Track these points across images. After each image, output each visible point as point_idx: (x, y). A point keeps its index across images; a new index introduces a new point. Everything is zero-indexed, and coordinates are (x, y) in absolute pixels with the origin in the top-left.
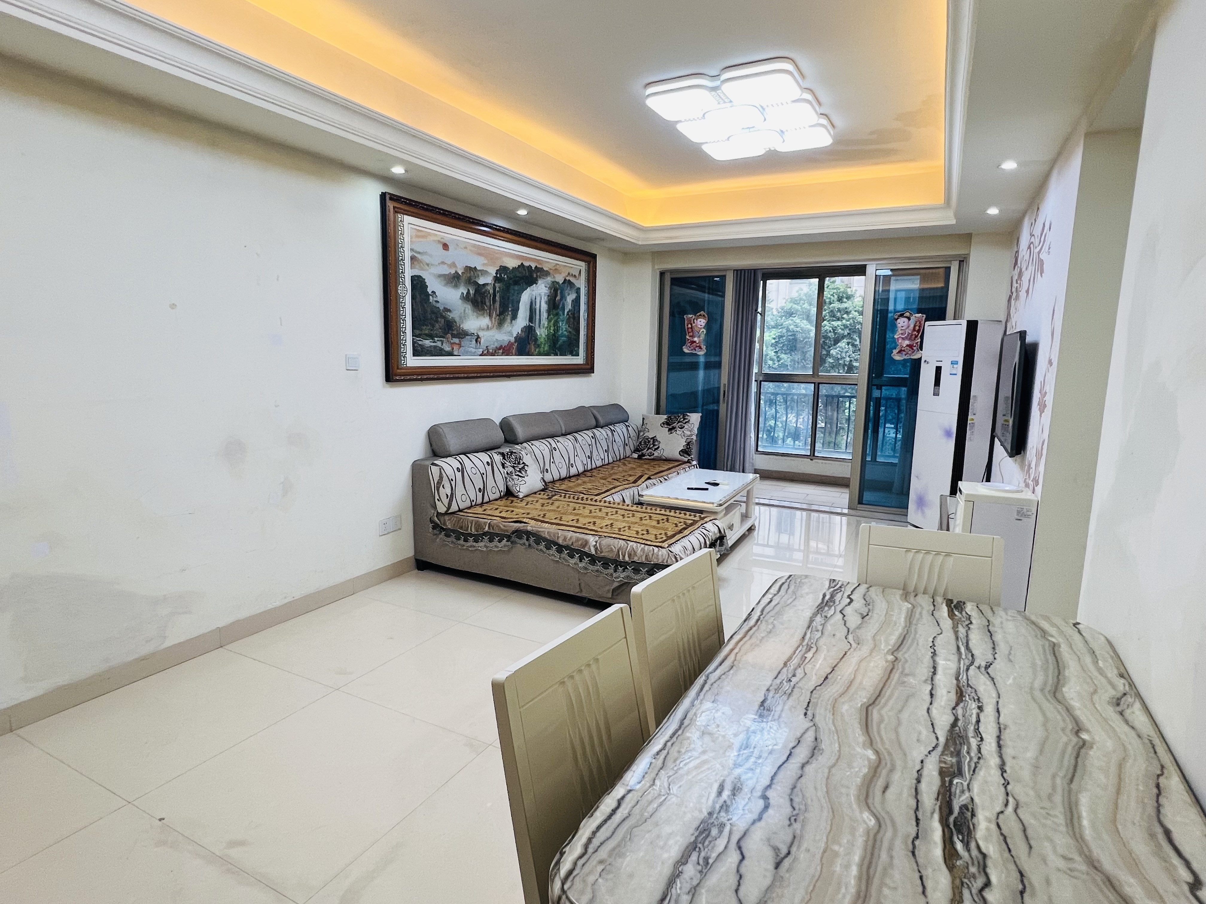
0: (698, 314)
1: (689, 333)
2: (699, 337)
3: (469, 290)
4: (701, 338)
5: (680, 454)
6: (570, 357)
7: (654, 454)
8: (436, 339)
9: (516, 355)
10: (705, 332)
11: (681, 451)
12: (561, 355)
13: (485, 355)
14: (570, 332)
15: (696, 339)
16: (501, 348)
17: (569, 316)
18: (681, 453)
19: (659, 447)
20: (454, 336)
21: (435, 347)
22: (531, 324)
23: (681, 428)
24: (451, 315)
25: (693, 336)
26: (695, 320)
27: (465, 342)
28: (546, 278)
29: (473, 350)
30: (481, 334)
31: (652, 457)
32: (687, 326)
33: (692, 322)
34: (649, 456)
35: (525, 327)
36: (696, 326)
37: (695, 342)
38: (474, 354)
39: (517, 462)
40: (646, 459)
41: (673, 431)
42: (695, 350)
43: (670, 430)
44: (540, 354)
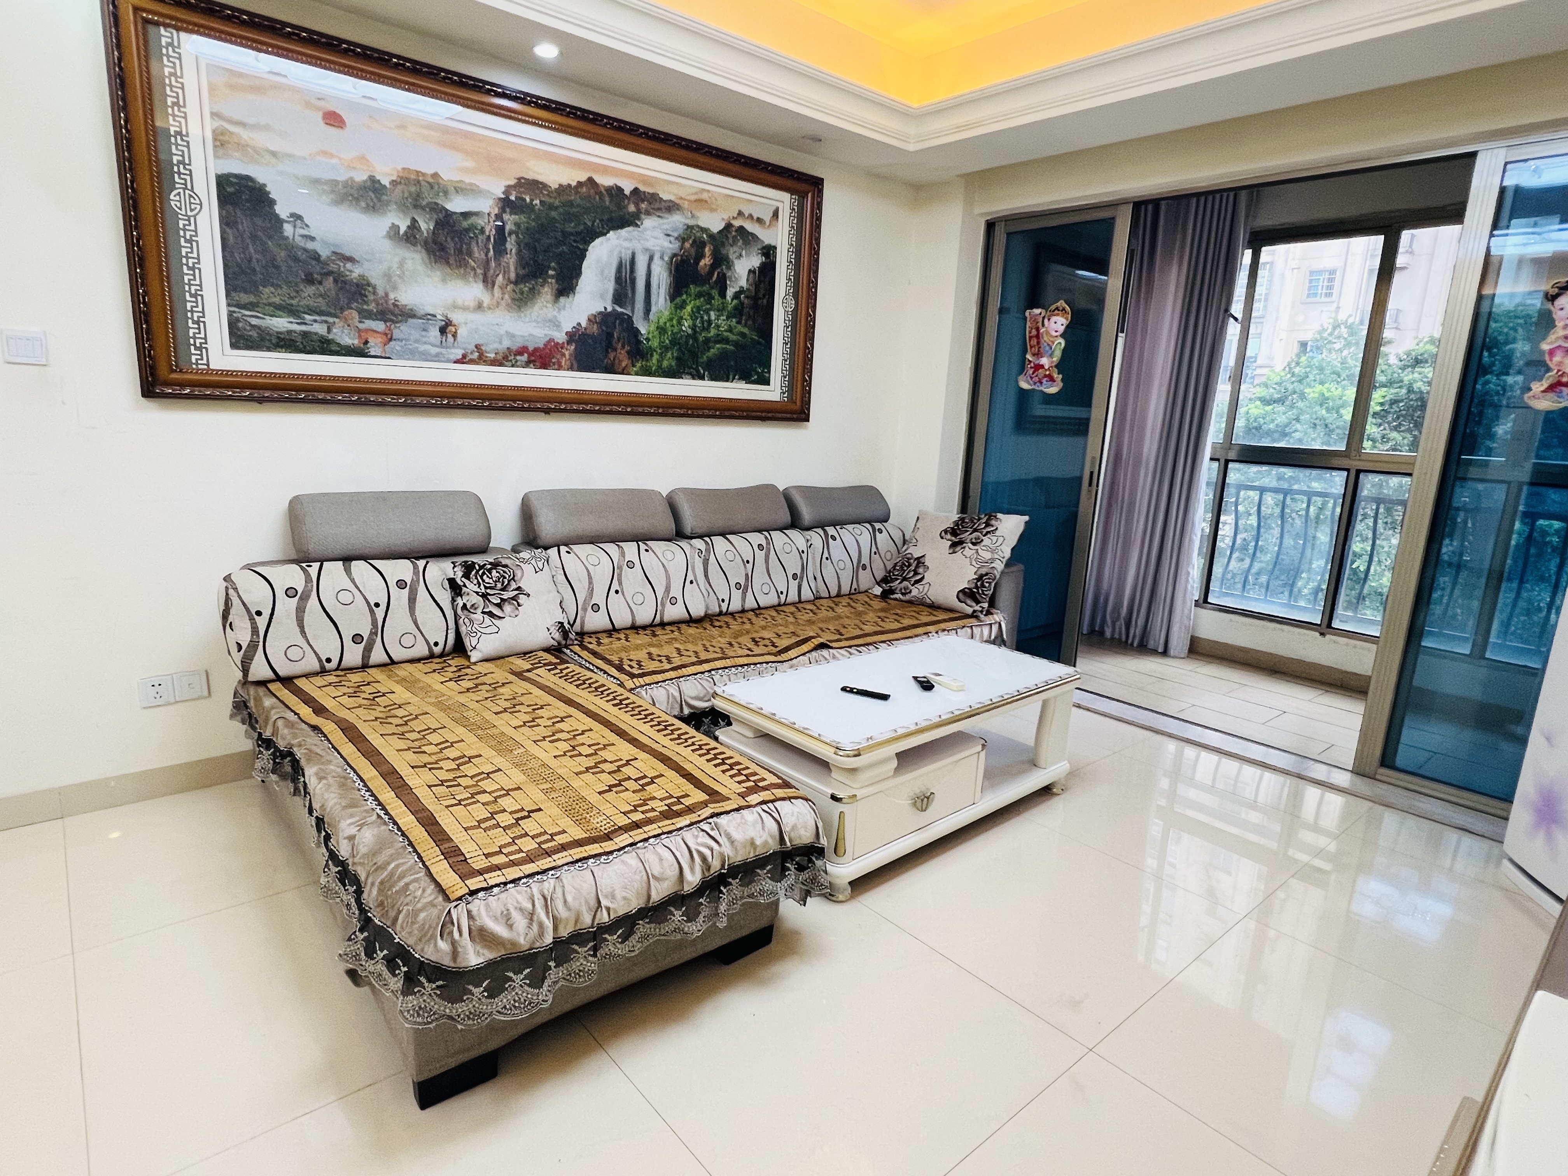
0: (1053, 307)
1: (1031, 347)
2: (1051, 356)
3: (414, 221)
4: (1055, 359)
5: (958, 597)
6: (742, 385)
7: (910, 592)
8: (307, 317)
9: (571, 368)
10: (1063, 345)
11: (962, 591)
12: (713, 378)
13: (472, 362)
14: (743, 335)
15: (1044, 361)
16: (521, 351)
17: (742, 304)
18: (961, 595)
19: (923, 578)
20: (366, 315)
21: (305, 334)
22: (619, 309)
23: (974, 544)
24: (355, 272)
25: (1038, 355)
26: (1046, 321)
27: (402, 330)
28: (666, 215)
29: (434, 350)
30: (455, 317)
31: (907, 597)
32: (1030, 332)
33: (1040, 324)
34: (903, 594)
35: (600, 313)
36: (1047, 333)
37: (1042, 366)
38: (437, 358)
39: (499, 585)
40: (896, 599)
41: (959, 548)
42: (1041, 383)
43: (954, 545)
44: (647, 372)
